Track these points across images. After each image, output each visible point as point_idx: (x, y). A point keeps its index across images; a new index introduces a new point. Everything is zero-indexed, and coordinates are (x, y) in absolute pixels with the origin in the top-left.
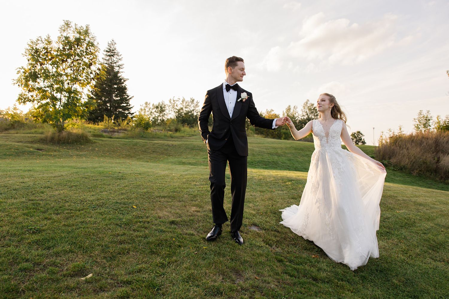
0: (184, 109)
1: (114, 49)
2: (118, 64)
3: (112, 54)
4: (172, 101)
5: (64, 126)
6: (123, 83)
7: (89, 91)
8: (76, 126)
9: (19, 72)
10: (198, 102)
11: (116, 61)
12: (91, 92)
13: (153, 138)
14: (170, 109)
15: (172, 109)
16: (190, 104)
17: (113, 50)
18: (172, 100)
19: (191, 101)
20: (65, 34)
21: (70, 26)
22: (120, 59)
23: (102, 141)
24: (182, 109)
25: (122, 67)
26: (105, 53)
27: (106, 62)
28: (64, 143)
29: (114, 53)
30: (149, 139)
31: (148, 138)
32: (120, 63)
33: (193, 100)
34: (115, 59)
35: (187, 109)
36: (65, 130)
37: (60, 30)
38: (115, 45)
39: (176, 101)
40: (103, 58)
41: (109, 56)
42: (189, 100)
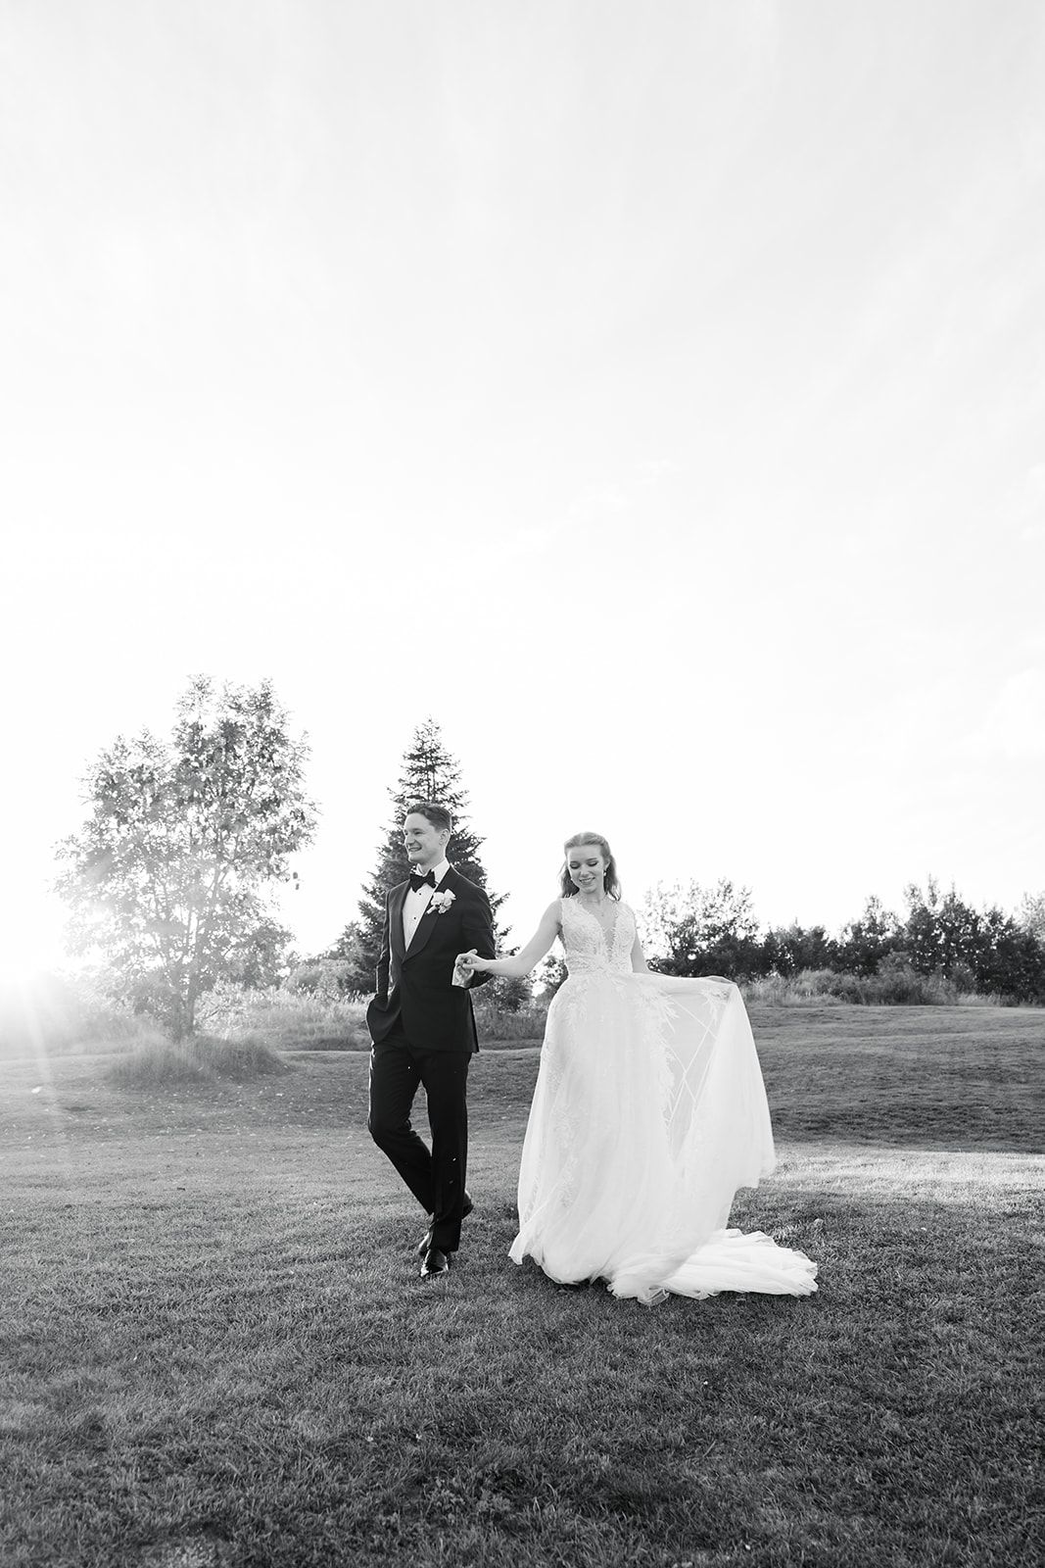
0: (702, 922)
1: (433, 747)
2: (449, 792)
3: (429, 763)
4: (655, 899)
5: (192, 1018)
6: (471, 854)
7: (365, 889)
8: (232, 1015)
9: (59, 855)
10: (747, 891)
11: (441, 786)
12: (373, 893)
13: (529, 1038)
14: (652, 926)
15: (659, 927)
16: (719, 901)
17: (432, 751)
18: (656, 894)
19: (723, 889)
20: (191, 719)
21: (209, 690)
22: (453, 777)
23: (325, 1061)
24: (692, 921)
25: (461, 801)
26: (409, 763)
27: (409, 791)
28: (180, 1079)
29: (437, 758)
30: (513, 1043)
31: (511, 1038)
32: (454, 789)
33: (728, 889)
34: (439, 777)
35: (709, 922)
36: (196, 1032)
37: (180, 706)
38: (439, 734)
39: (668, 898)
40: (400, 780)
41: (421, 770)
42: (716, 887)
